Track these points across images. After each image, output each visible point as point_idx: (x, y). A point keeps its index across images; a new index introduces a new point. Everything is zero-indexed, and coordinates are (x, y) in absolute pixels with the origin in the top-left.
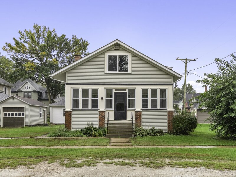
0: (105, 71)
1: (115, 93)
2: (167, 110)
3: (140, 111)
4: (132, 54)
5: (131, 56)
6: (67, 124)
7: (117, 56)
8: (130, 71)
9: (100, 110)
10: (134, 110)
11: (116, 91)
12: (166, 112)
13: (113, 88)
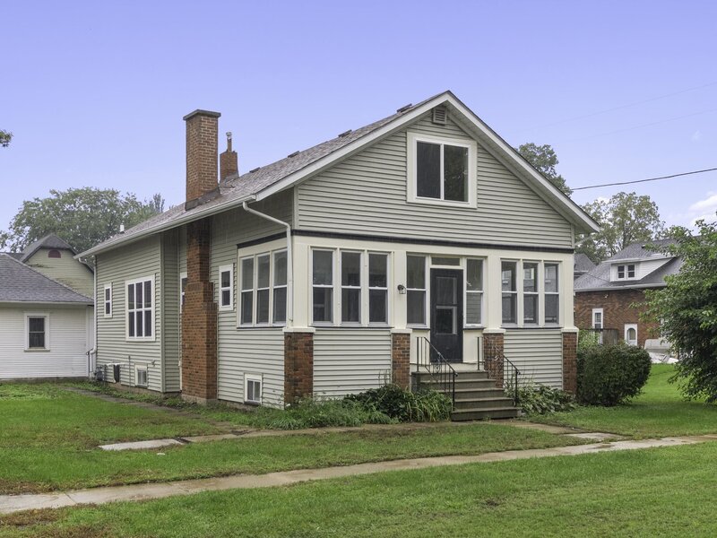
0: (408, 196)
1: (433, 271)
2: (562, 330)
3: (500, 334)
4: (478, 144)
5: (476, 151)
6: (301, 381)
7: (439, 146)
8: (472, 201)
9: (396, 328)
10: (482, 329)
11: (433, 264)
12: (559, 337)
13: (428, 254)
